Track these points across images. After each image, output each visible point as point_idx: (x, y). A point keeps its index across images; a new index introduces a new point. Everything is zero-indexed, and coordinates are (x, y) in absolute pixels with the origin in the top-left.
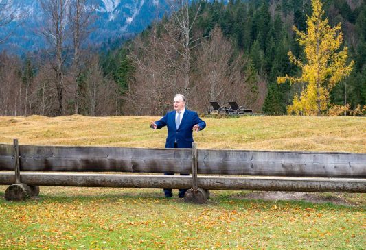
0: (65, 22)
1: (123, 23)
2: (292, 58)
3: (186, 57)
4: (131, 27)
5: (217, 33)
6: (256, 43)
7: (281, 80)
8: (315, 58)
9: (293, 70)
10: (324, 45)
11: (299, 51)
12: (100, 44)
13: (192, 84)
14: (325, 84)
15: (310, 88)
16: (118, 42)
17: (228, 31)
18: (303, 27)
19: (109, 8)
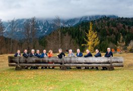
0: (30, 32)
1: (44, 32)
2: (85, 40)
3: (60, 40)
4: (46, 33)
5: (67, 34)
6: (76, 37)
7: (83, 45)
8: (91, 40)
9: (86, 43)
10: (93, 37)
11: (87, 38)
12: (38, 37)
13: (61, 46)
14: (93, 46)
15: (90, 47)
16: (43, 37)
17: (70, 34)
18: (88, 33)
19: (41, 29)
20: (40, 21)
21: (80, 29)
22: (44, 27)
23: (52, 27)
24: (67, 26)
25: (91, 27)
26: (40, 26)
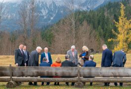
0: (27, 19)
1: (50, 19)
2: (113, 32)
3: (74, 32)
4: (52, 21)
5: (85, 23)
6: (100, 26)
7: (109, 40)
8: (122, 32)
9: (114, 36)
10: (125, 27)
11: (116, 29)
12: (40, 27)
13: (76, 42)
14: (126, 41)
15: (121, 43)
16: (48, 27)
17: (89, 22)
18: (117, 20)
19: (44, 14)
20: (43, 3)
21: (106, 14)
22: (50, 11)
23: (62, 12)
24: (85, 9)
25: (122, 12)
26: (42, 11)
